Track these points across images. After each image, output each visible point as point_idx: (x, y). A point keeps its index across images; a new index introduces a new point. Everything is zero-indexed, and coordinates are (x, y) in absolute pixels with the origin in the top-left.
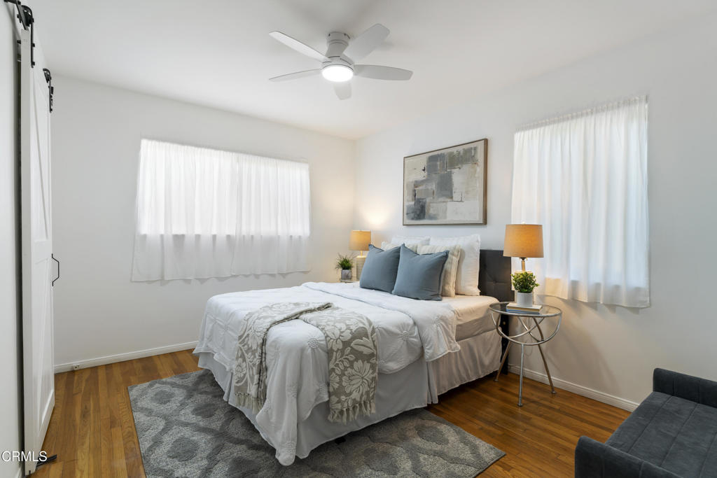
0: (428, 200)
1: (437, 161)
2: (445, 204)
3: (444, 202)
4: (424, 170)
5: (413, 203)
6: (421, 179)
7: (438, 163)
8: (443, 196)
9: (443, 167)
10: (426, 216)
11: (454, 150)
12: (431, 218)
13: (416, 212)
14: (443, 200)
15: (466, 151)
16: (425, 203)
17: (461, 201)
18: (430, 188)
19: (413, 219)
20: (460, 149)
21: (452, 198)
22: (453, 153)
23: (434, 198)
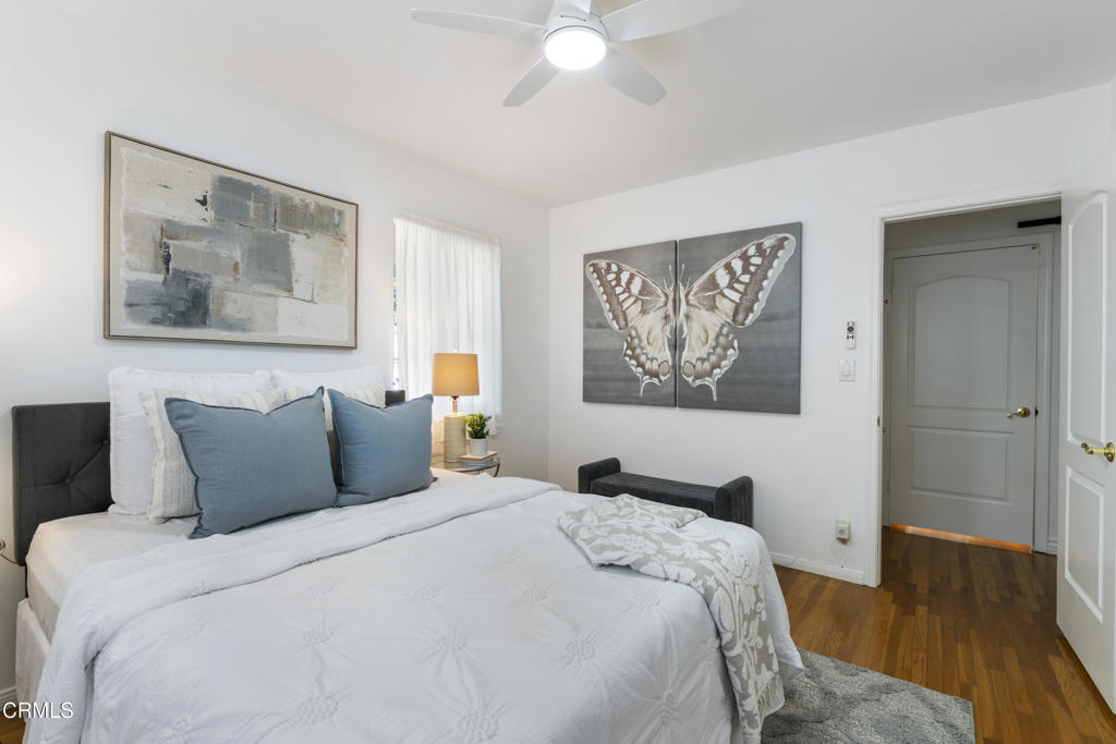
0: (218, 282)
1: (249, 197)
2: (272, 299)
3: (271, 295)
4: (203, 202)
5: (160, 278)
6: (194, 223)
7: (251, 204)
8: (267, 281)
9: (266, 217)
10: (212, 319)
11: (297, 196)
12: (228, 325)
13: (168, 305)
14: (268, 291)
15: (321, 209)
16: (208, 287)
17: (312, 301)
18: (224, 253)
19: (155, 322)
20: (310, 198)
21: (290, 290)
22: (292, 198)
23: (236, 280)
